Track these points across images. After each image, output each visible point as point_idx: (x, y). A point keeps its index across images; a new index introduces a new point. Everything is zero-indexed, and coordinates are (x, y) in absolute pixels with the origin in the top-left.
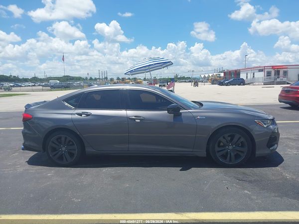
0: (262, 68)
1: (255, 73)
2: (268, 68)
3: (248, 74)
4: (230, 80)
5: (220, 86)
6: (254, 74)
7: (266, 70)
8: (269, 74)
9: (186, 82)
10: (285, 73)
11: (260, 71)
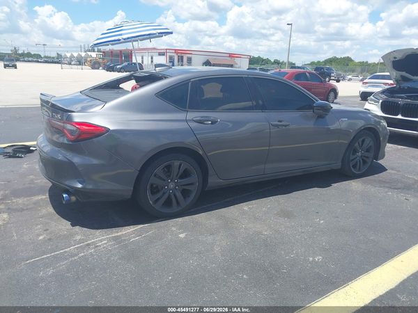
0: (163, 51)
1: (154, 58)
2: (171, 51)
3: (144, 58)
4: (124, 64)
5: (109, 72)
6: (152, 58)
7: (168, 54)
8: (171, 60)
9: (38, 62)
10: (189, 60)
11: (160, 54)
